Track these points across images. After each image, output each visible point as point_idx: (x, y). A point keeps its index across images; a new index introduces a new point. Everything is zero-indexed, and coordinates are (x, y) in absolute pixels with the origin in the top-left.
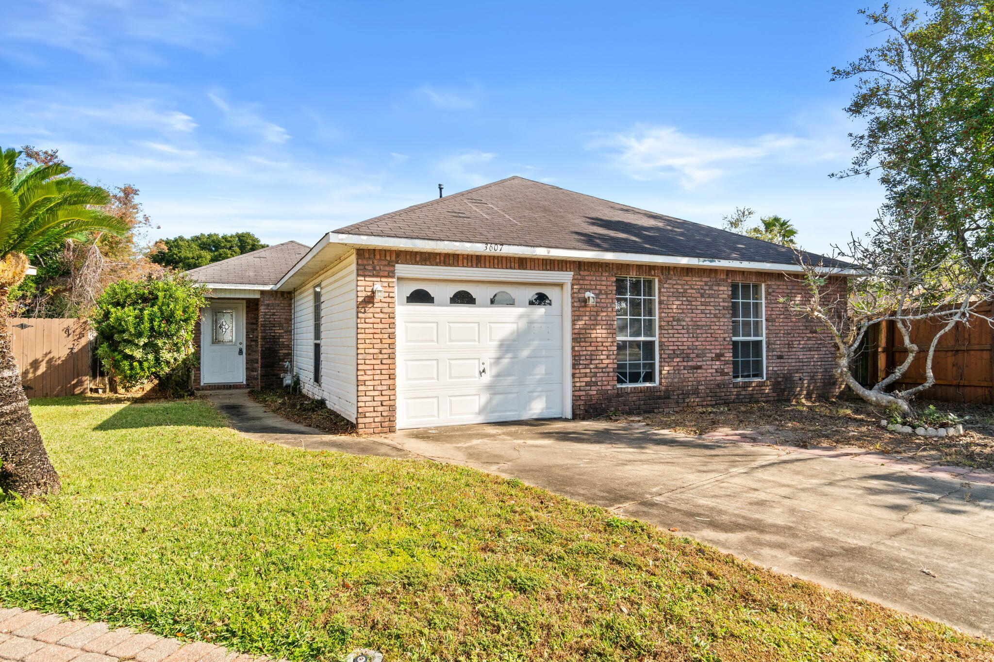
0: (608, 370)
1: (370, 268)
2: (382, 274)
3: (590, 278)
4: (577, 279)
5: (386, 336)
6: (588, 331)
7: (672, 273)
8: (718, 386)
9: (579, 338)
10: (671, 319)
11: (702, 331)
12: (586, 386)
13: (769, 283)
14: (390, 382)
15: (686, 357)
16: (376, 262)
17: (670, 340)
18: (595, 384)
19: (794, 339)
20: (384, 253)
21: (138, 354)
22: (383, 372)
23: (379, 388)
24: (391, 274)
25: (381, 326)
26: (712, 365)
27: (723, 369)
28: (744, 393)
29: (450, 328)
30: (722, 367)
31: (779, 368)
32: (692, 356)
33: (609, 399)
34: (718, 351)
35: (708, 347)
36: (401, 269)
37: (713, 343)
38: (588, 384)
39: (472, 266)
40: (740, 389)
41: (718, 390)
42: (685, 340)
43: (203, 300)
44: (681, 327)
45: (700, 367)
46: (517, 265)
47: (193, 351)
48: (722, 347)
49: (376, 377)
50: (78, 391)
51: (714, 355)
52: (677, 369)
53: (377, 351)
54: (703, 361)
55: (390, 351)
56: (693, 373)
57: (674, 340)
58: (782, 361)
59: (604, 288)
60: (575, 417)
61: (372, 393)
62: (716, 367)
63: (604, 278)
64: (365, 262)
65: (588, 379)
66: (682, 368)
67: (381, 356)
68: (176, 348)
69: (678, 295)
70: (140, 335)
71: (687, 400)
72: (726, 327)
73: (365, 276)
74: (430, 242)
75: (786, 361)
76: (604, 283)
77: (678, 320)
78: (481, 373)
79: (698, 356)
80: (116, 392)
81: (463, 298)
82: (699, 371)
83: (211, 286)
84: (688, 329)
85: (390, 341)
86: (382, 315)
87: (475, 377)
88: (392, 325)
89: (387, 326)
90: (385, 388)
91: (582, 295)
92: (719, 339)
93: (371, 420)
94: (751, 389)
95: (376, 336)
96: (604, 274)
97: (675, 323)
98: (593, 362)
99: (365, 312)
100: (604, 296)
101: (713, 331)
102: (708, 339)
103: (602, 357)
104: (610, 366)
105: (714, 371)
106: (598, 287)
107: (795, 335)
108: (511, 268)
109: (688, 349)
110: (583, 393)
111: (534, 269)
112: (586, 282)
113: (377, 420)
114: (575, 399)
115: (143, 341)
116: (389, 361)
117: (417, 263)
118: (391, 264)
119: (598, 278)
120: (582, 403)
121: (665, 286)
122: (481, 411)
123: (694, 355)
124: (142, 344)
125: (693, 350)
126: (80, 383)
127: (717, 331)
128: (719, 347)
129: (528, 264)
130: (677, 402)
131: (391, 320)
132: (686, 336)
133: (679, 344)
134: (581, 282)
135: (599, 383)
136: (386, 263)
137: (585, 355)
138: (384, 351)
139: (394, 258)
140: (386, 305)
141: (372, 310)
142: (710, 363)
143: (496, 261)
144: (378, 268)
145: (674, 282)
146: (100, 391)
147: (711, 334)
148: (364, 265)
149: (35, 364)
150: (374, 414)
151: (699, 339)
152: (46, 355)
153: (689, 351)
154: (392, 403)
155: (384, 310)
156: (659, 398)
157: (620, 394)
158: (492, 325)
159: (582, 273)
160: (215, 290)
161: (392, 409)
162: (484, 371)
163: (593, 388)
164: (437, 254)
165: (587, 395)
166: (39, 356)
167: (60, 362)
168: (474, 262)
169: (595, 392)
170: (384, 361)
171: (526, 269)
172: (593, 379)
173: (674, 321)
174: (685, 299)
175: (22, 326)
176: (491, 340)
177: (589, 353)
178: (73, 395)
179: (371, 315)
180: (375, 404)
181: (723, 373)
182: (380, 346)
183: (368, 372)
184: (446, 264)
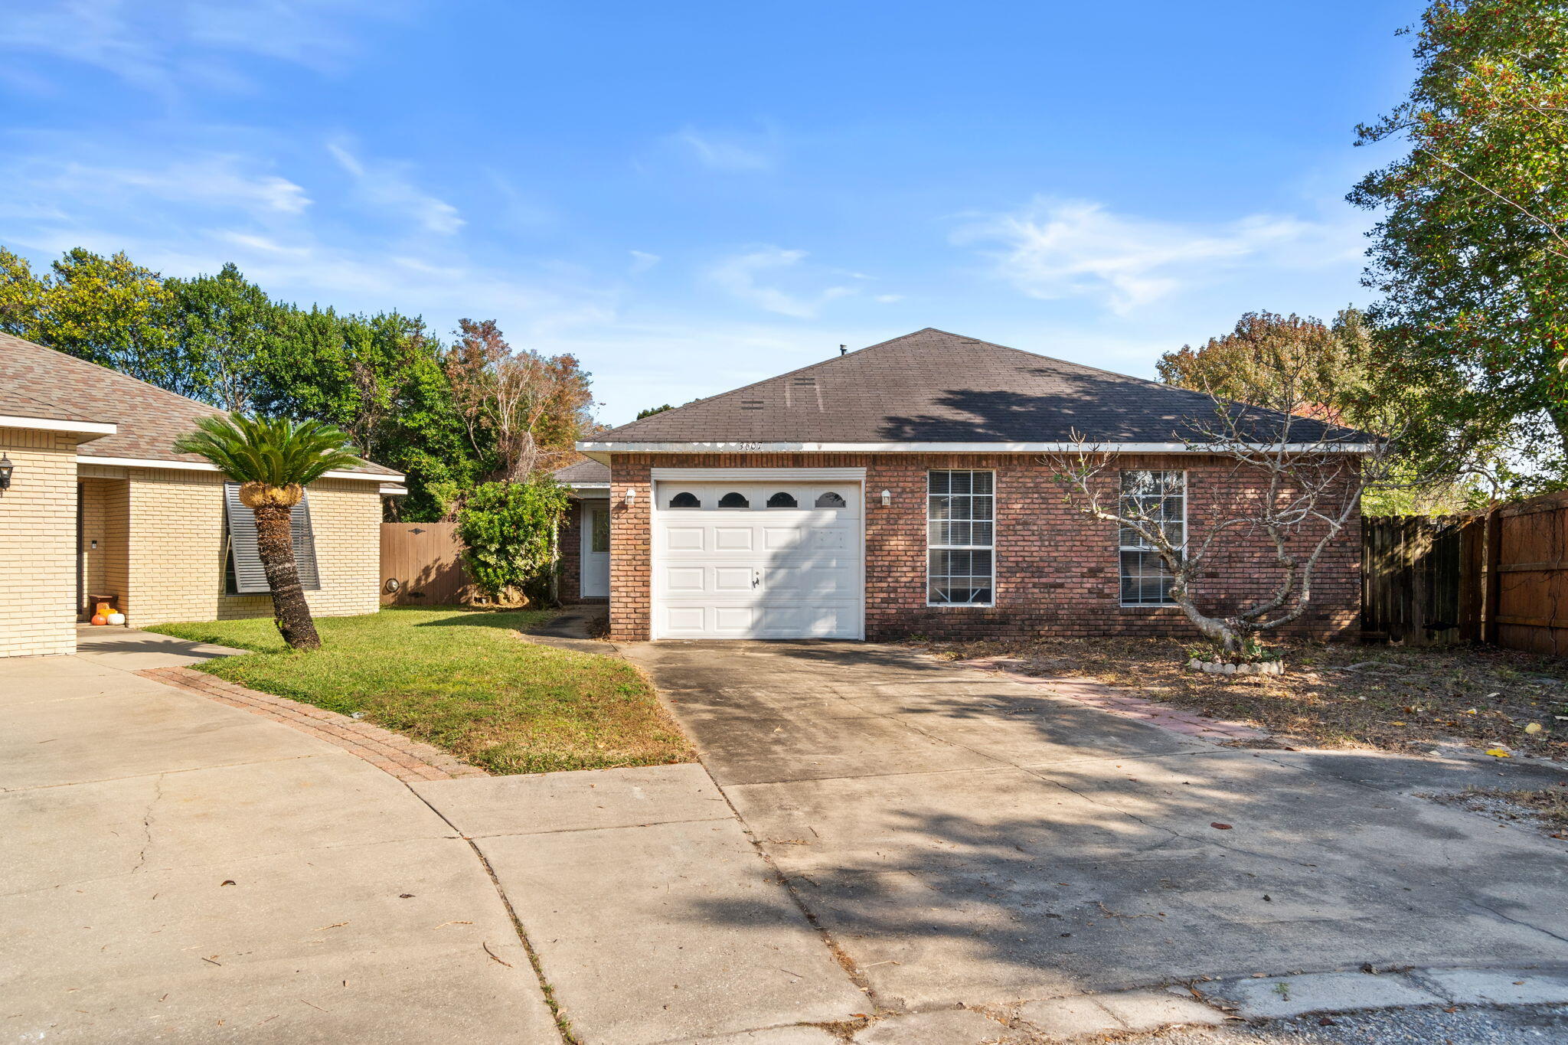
0: (913, 585)
1: (624, 473)
2: (636, 479)
3: (889, 474)
4: (872, 476)
5: (640, 542)
6: (885, 538)
7: (1015, 462)
8: (1093, 611)
9: (873, 547)
10: (1014, 522)
11: (1065, 538)
12: (882, 602)
13: (1193, 470)
14: (644, 589)
15: (1040, 572)
16: (630, 467)
17: (1010, 549)
18: (895, 601)
19: (1241, 549)
20: (639, 456)
21: (492, 560)
22: (637, 579)
23: (632, 595)
24: (646, 479)
25: (634, 532)
26: (1081, 583)
27: (1102, 590)
28: (1140, 623)
29: (718, 533)
30: (1100, 586)
31: (1210, 591)
32: (1046, 570)
33: (915, 620)
34: (1093, 565)
35: (1074, 559)
36: (658, 473)
37: (1084, 554)
38: (884, 600)
39: (735, 467)
40: (1134, 618)
41: (1092, 617)
42: (1035, 550)
43: (564, 502)
44: (1030, 533)
45: (1061, 586)
46: (790, 463)
47: (558, 558)
48: (1101, 559)
49: (630, 584)
50: (463, 600)
51: (1085, 570)
52: (1021, 588)
53: (630, 557)
54: (1066, 577)
55: (644, 557)
56: (1049, 593)
57: (1017, 549)
58: (1215, 580)
59: (910, 485)
60: (869, 639)
61: (624, 600)
62: (1089, 586)
63: (909, 473)
64: (619, 468)
65: (885, 595)
66: (1030, 585)
67: (634, 563)
68: (531, 554)
69: (1026, 493)
70: (491, 540)
71: (1038, 628)
72: (1108, 533)
73: (618, 482)
74: (678, 445)
75: (1222, 581)
76: (910, 479)
77: (1025, 523)
78: (754, 584)
79: (1058, 570)
80: (497, 603)
81: (735, 501)
82: (1059, 590)
83: (575, 486)
84: (1041, 535)
85: (644, 547)
86: (636, 521)
87: (747, 588)
88: (647, 531)
89: (641, 532)
90: (638, 594)
91: (878, 495)
92: (1095, 549)
93: (624, 627)
94: (1153, 618)
95: (629, 542)
96: (909, 468)
97: (1019, 527)
98: (892, 574)
99: (618, 518)
100: (910, 495)
101: (1084, 538)
102: (1075, 549)
103: (905, 569)
104: (916, 580)
105: (1086, 591)
106: (901, 484)
107: (1244, 544)
108: (783, 466)
109: (1041, 561)
110: (879, 611)
111: (814, 466)
112: (883, 479)
113: (629, 626)
114: (869, 617)
115: (494, 547)
116: (643, 568)
117: (674, 466)
118: (646, 468)
119: (901, 474)
120: (876, 622)
121: (1004, 479)
122: (754, 627)
123: (1051, 570)
124: (493, 549)
125: (1049, 562)
126: (465, 592)
127: (1091, 538)
128: (1095, 559)
129: (806, 461)
130: (1022, 629)
131: (646, 526)
132: (1038, 543)
133: (1026, 554)
134: (877, 479)
135: (900, 601)
136: (640, 467)
137: (882, 566)
138: (638, 557)
139: (648, 462)
140: (640, 510)
141: (625, 516)
142: (1079, 580)
143: (764, 460)
144: (632, 473)
145: (1020, 475)
146: (484, 601)
147: (1081, 541)
148: (618, 471)
149: (427, 571)
150: (628, 621)
151: (1060, 548)
152: (436, 561)
153: (1041, 564)
154: (646, 610)
155: (639, 516)
156: (992, 622)
157: (932, 614)
158: (769, 530)
159: (877, 468)
160: (581, 490)
161: (646, 616)
162: (758, 582)
163: (891, 605)
164: (695, 455)
165: (883, 614)
166: (430, 562)
167: (447, 569)
168: (739, 462)
169: (894, 611)
170: (638, 568)
171: (802, 466)
172: (892, 595)
173: (1019, 524)
174: (1036, 496)
175: (417, 531)
176: (767, 547)
177: (887, 563)
178: (459, 604)
179: (625, 521)
180: (628, 610)
181: (1101, 594)
182: (633, 552)
183: (621, 579)
184: (705, 466)
